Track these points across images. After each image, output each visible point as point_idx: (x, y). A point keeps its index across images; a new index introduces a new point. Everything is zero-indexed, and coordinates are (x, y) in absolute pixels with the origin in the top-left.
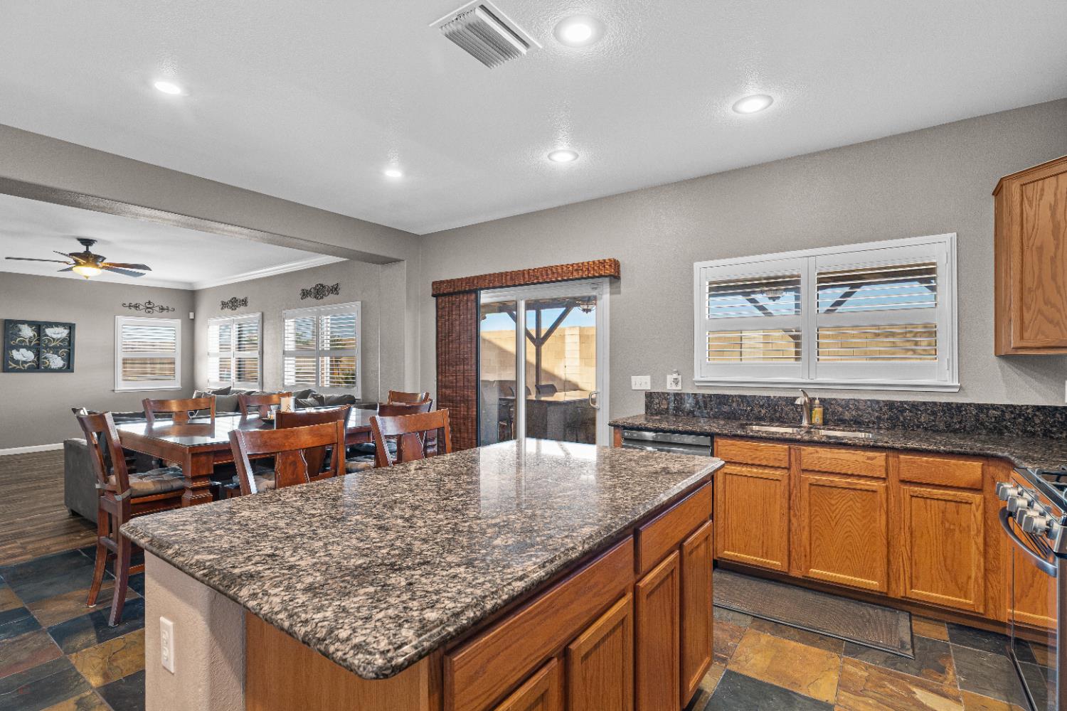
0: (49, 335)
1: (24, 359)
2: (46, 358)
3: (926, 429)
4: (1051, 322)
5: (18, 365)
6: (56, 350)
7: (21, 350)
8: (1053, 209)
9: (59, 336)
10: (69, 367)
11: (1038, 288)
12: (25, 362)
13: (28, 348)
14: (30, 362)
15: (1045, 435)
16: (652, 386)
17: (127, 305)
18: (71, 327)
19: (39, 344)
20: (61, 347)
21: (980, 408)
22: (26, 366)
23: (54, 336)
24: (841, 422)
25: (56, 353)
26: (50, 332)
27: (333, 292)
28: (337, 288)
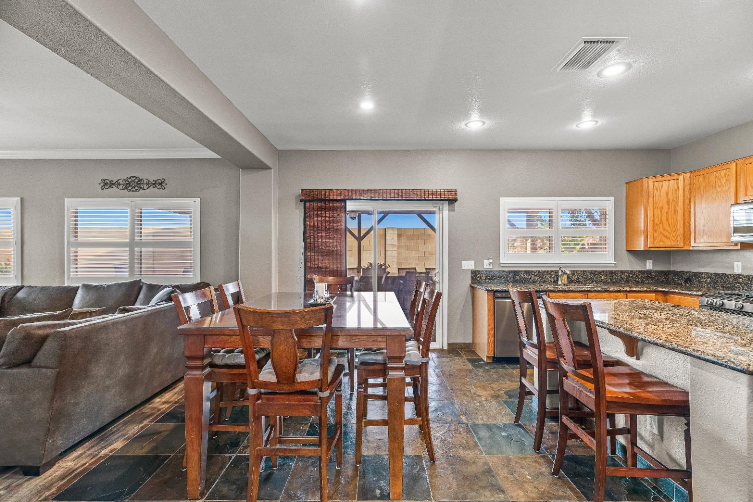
3: (604, 282)
4: (666, 237)
8: (667, 194)
11: (660, 223)
15: (642, 282)
16: (475, 266)
21: (622, 272)
24: (578, 282)
27: (156, 186)
28: (162, 183)
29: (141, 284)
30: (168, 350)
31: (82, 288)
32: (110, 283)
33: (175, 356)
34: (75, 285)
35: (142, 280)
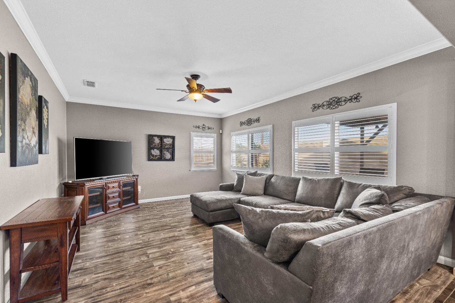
0: (165, 142)
1: (156, 154)
2: (164, 154)
5: (153, 157)
6: (168, 149)
7: (155, 149)
9: (169, 143)
10: (173, 159)
12: (156, 156)
13: (157, 149)
14: (158, 156)
17: (195, 126)
18: (173, 138)
19: (161, 147)
20: (170, 148)
22: (157, 158)
23: (167, 143)
25: (168, 151)
26: (165, 140)
27: (352, 101)
28: (357, 97)
29: (342, 181)
30: (394, 265)
31: (302, 179)
32: (320, 178)
33: (399, 271)
34: (298, 176)
35: (343, 178)
